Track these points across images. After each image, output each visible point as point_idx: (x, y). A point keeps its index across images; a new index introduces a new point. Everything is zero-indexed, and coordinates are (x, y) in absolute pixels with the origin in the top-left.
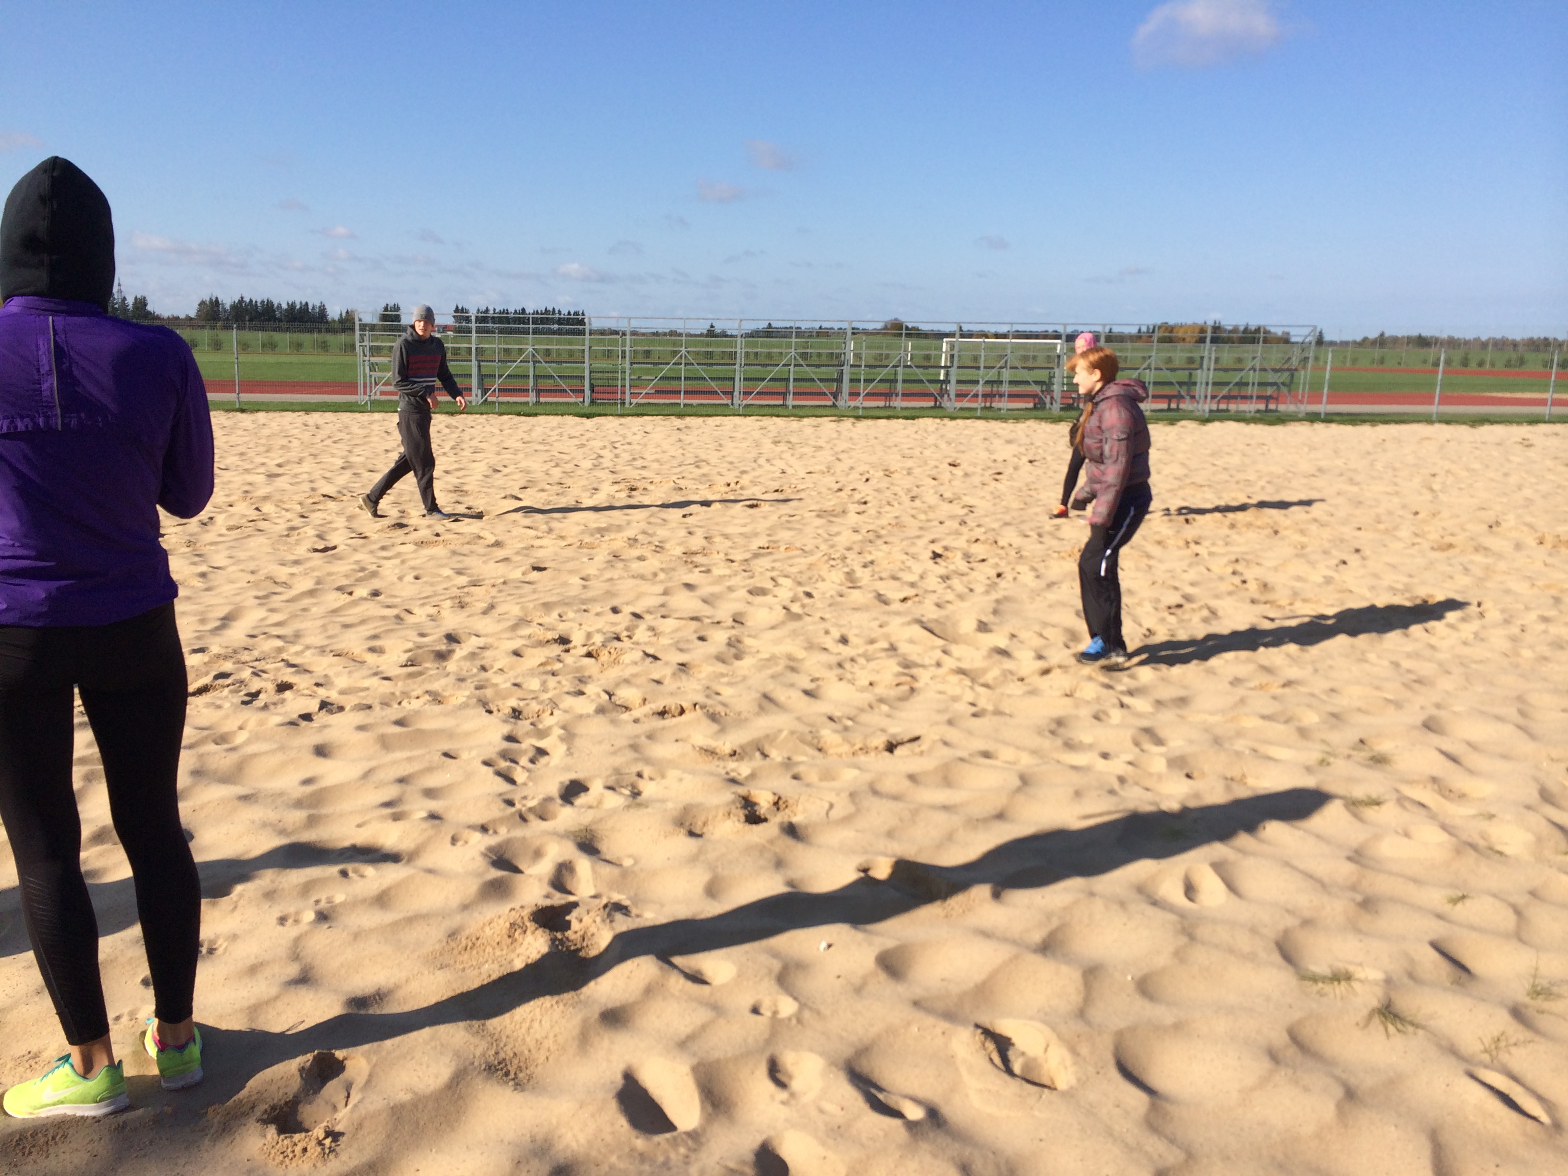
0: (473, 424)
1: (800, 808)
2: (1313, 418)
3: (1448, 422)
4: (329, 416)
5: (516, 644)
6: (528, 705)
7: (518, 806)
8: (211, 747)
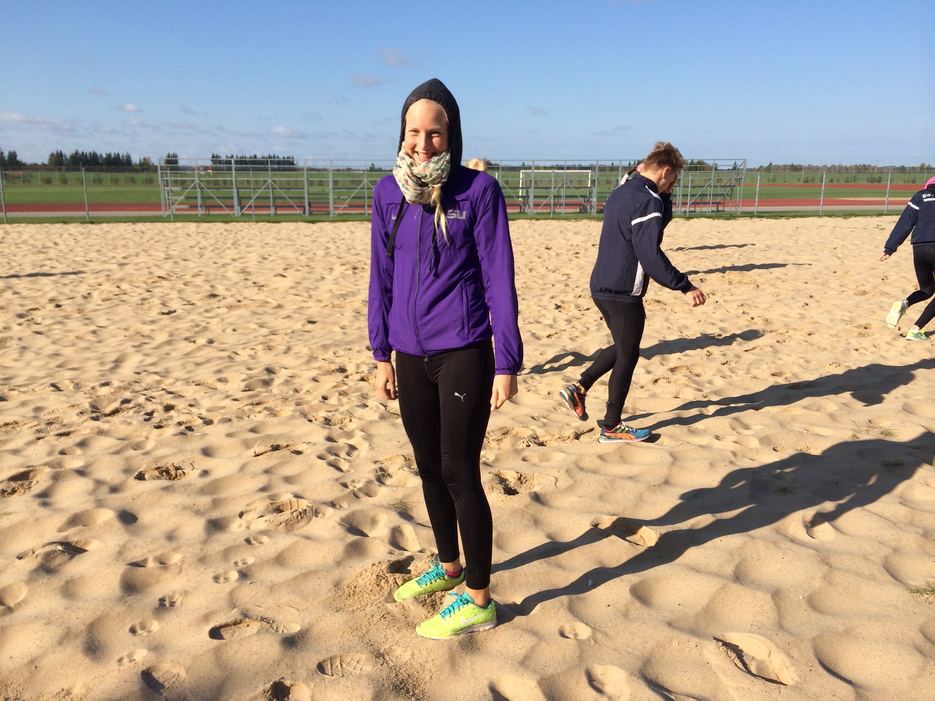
0: (241, 228)
1: (535, 481)
2: (750, 215)
3: (830, 216)
4: (148, 225)
5: (314, 373)
6: (334, 415)
7: (351, 488)
8: (131, 453)
